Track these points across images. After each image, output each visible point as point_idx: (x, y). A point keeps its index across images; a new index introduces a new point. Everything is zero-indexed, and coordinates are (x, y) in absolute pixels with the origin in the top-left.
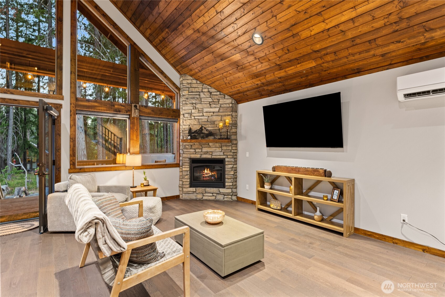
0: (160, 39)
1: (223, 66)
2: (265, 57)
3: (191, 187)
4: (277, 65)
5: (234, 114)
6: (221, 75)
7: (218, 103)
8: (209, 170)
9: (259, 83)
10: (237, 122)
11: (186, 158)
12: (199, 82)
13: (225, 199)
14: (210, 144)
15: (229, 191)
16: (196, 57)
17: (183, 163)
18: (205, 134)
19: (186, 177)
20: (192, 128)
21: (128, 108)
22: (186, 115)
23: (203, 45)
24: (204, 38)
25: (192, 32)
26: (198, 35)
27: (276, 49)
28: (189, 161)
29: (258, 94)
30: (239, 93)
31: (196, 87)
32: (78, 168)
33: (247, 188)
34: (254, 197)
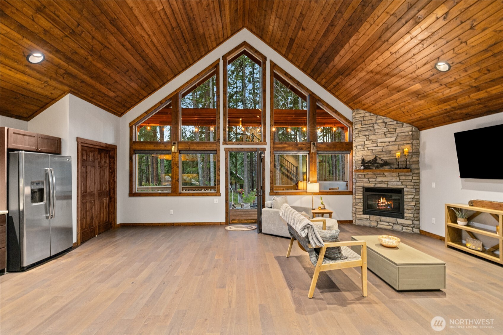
0: (335, 85)
1: (400, 97)
2: (455, 82)
3: (364, 214)
4: (472, 87)
5: (415, 142)
6: (398, 105)
7: (394, 132)
8: (385, 200)
9: (448, 107)
10: (419, 150)
11: (359, 187)
12: (373, 114)
13: (404, 230)
14: (386, 174)
15: (410, 222)
16: (370, 93)
17: (356, 191)
18: (379, 164)
19: (359, 204)
20: (365, 158)
21: (308, 145)
22: (359, 147)
23: (377, 82)
24: (378, 77)
25: (366, 73)
26: (371, 75)
27: (469, 72)
28: (362, 190)
29: (447, 119)
30: (422, 120)
31: (370, 119)
32: (275, 192)
33: (434, 222)
34: (442, 232)
